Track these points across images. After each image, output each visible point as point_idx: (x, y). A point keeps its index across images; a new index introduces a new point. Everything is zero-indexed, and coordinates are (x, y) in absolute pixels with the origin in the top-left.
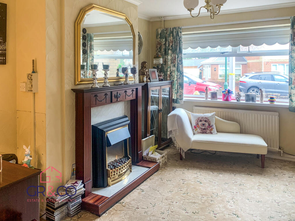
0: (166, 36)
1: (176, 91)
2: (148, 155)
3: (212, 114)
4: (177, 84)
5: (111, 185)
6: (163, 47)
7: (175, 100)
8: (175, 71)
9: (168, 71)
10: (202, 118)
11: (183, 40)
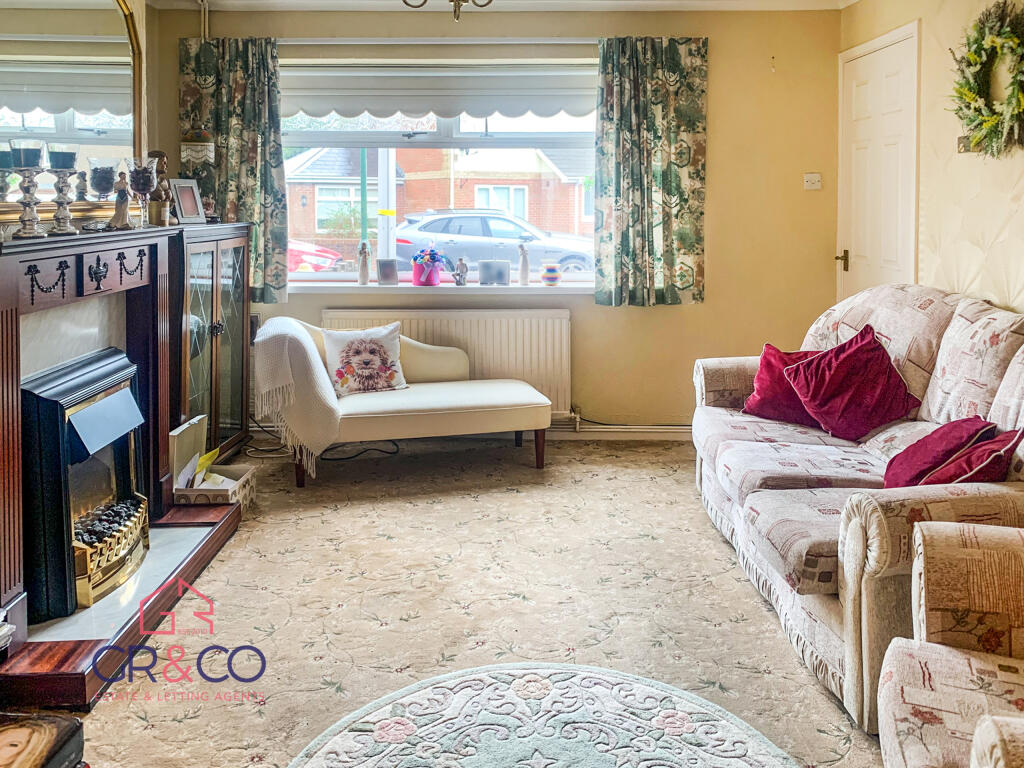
0: (218, 68)
1: (261, 261)
2: (192, 486)
3: (391, 327)
4: (264, 235)
5: (92, 601)
6: (209, 105)
7: (258, 293)
8: (253, 190)
9: (230, 188)
10: (362, 342)
11: (280, 84)
